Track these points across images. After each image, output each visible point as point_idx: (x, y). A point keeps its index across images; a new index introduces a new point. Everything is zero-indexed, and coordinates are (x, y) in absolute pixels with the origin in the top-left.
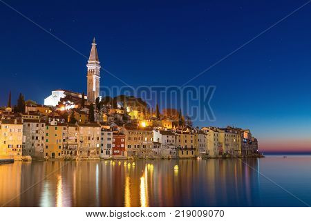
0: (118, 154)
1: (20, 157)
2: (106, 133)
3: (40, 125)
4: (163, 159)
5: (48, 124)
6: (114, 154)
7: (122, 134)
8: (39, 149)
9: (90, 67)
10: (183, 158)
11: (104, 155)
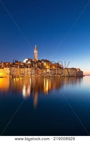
0: (37, 75)
1: (9, 76)
2: (33, 70)
3: (15, 68)
4: (50, 77)
5: (17, 67)
6: (35, 75)
7: (38, 70)
8: (15, 74)
9: (35, 52)
10: (56, 77)
11: (33, 76)
